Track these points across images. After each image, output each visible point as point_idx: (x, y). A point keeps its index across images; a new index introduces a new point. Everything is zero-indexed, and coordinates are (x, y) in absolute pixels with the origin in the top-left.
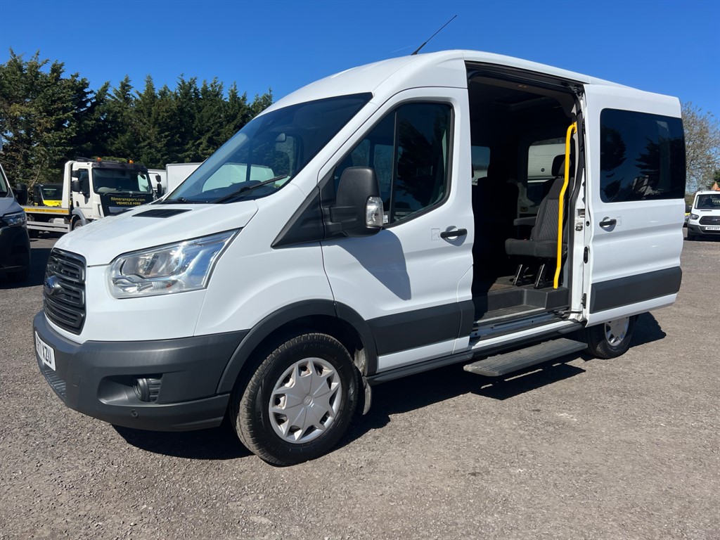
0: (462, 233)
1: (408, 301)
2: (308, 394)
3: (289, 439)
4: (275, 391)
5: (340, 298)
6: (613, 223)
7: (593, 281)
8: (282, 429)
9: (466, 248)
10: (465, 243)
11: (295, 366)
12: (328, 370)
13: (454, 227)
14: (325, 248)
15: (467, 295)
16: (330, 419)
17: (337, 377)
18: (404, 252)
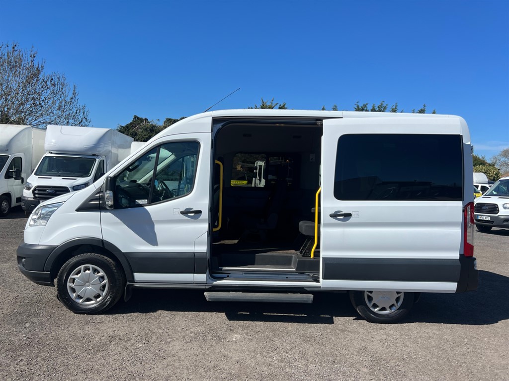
0: (199, 212)
1: (155, 247)
2: (88, 282)
3: (77, 301)
4: (71, 276)
5: (106, 238)
6: (348, 216)
7: (323, 255)
8: (74, 296)
9: (203, 221)
10: (200, 218)
11: (82, 267)
12: (102, 273)
13: (192, 209)
14: (103, 214)
15: (203, 248)
16: (101, 298)
17: (106, 277)
18: (153, 219)
